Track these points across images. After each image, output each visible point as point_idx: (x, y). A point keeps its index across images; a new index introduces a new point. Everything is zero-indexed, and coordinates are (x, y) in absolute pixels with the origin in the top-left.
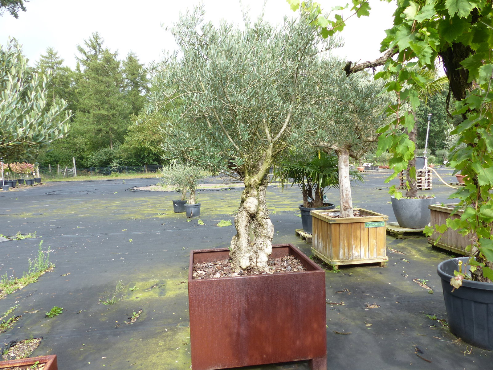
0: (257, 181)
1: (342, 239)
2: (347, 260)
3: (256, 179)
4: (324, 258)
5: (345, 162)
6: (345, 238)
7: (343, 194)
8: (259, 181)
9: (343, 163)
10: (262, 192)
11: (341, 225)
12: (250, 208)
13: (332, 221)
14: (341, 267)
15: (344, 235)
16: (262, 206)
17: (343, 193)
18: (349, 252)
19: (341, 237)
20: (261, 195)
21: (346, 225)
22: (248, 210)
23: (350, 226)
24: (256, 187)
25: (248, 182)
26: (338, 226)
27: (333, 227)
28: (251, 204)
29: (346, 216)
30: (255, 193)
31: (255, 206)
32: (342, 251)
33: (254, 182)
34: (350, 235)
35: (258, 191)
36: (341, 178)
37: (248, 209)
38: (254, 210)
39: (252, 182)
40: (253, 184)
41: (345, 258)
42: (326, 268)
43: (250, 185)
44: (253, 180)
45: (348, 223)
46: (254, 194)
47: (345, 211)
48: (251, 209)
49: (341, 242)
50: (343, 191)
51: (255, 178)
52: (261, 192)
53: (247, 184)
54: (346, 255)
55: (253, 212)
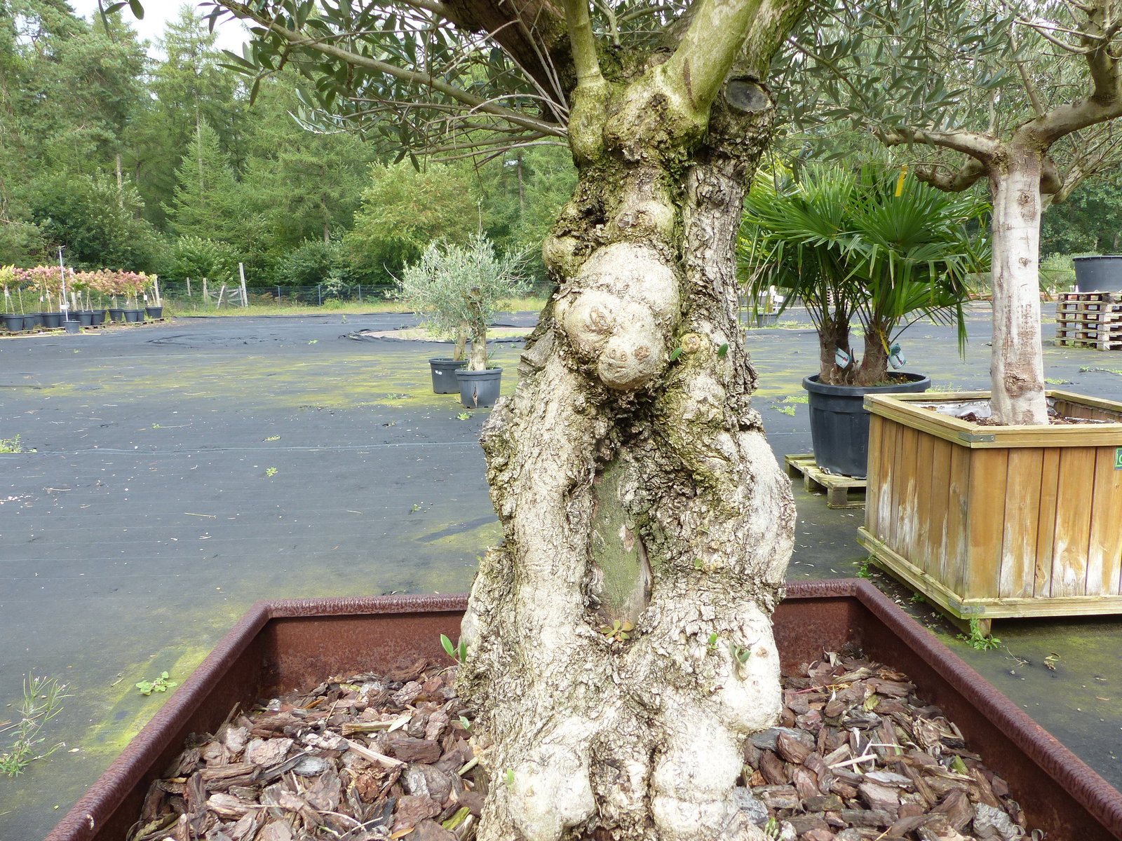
0: (677, 102)
1: (1016, 512)
2: (1029, 600)
3: (667, 91)
4: (925, 582)
5: (1024, 200)
6: (1027, 511)
7: (1009, 332)
8: (696, 108)
9: (1015, 209)
10: (711, 223)
11: (1015, 458)
12: (608, 332)
13: (977, 438)
14: (1000, 626)
15: (1023, 498)
16: (706, 326)
17: (1008, 327)
18: (1037, 567)
19: (1012, 507)
20: (704, 244)
21: (1037, 457)
22: (585, 348)
23: (1052, 459)
24: (666, 164)
25: (596, 127)
26: (1000, 460)
27: (979, 462)
28: (612, 301)
29: (1020, 418)
30: (660, 212)
31: (649, 320)
32: (1009, 562)
33: (652, 118)
34: (1048, 500)
35: (678, 199)
36: (1006, 265)
37: (587, 341)
38: (641, 356)
39: (631, 112)
40: (640, 131)
41: (1021, 591)
42: (932, 621)
43: (612, 149)
44: (637, 96)
45: (1044, 449)
46: (645, 221)
47: (1012, 397)
48: (614, 342)
49: (1008, 525)
50: (1009, 319)
51: (659, 78)
52: (706, 221)
53: (589, 140)
54: (1027, 577)
55: (632, 369)
